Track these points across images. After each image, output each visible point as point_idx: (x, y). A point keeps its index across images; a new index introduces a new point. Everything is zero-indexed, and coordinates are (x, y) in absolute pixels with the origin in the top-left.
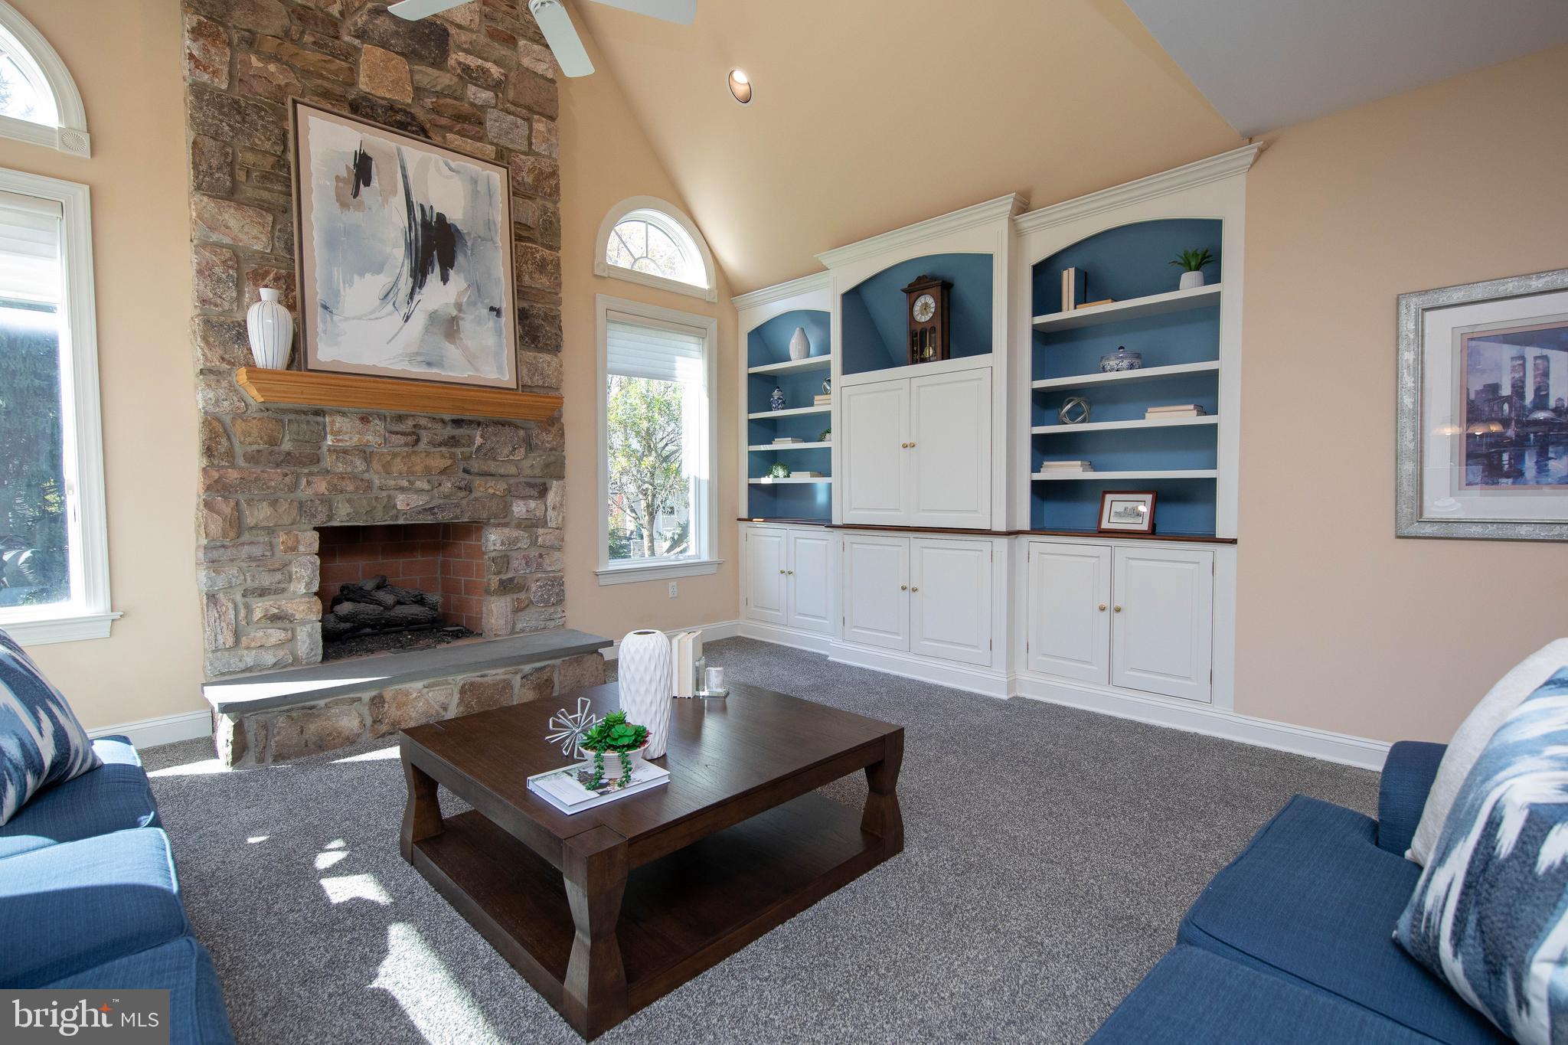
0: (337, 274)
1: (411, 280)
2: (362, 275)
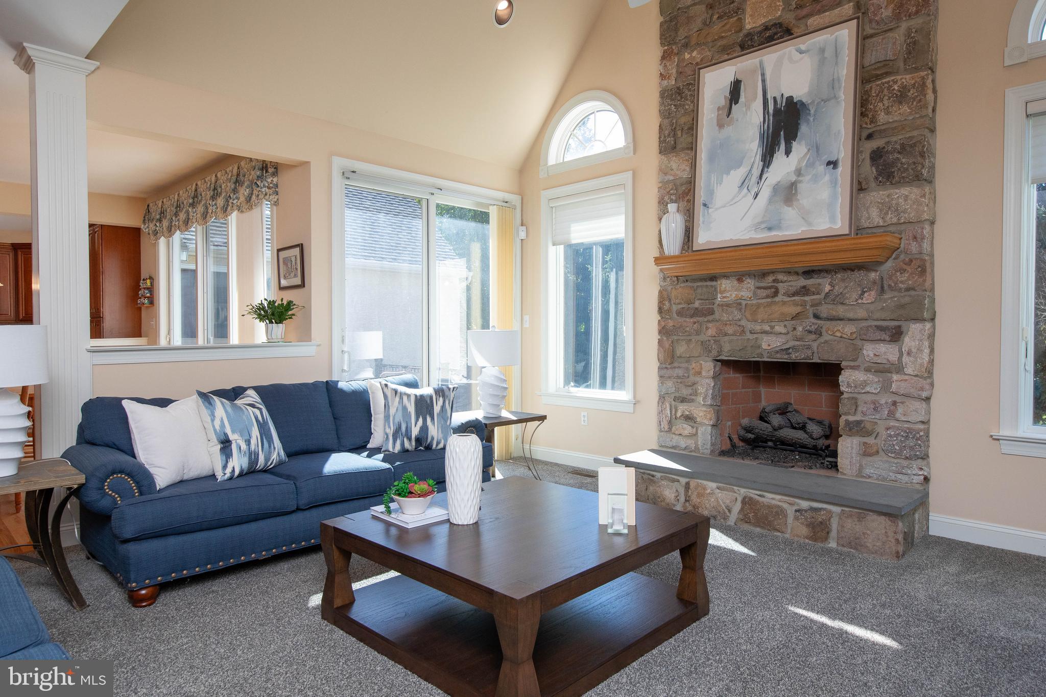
0: (713, 178)
1: (761, 163)
2: (728, 173)
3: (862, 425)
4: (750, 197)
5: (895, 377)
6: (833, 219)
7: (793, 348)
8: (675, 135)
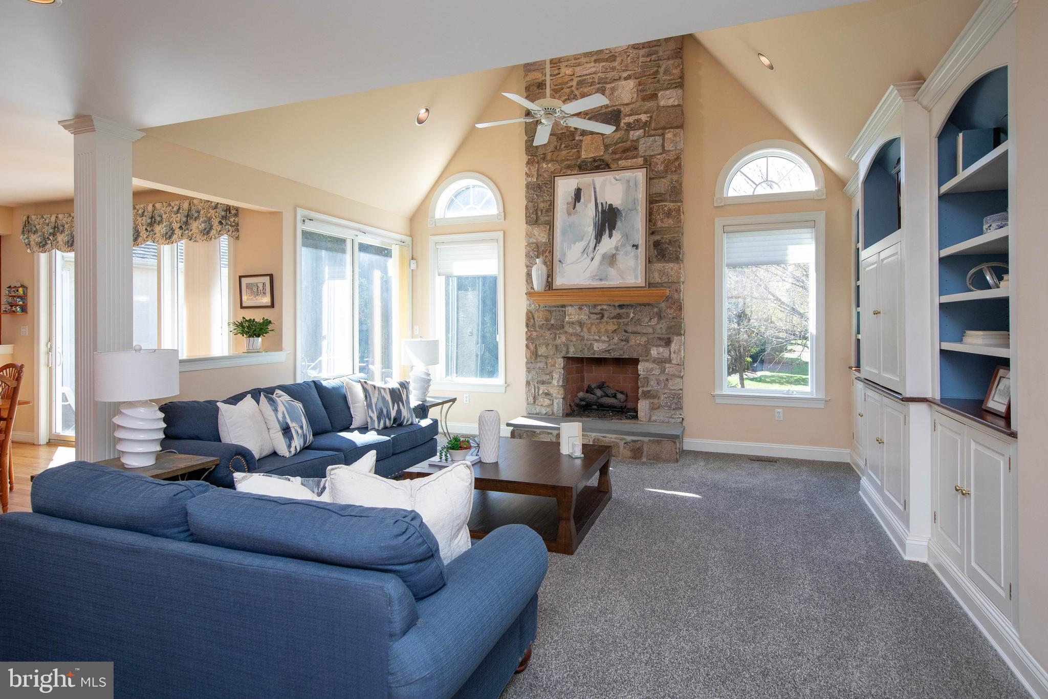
0: (565, 245)
1: (595, 241)
2: (574, 243)
3: (651, 393)
4: (589, 260)
5: (667, 365)
6: (636, 277)
7: (612, 349)
8: (537, 214)
